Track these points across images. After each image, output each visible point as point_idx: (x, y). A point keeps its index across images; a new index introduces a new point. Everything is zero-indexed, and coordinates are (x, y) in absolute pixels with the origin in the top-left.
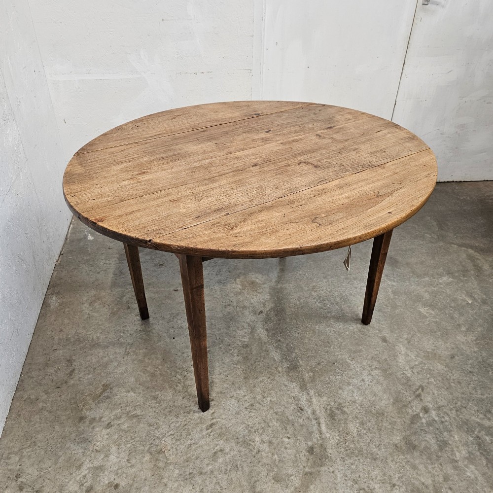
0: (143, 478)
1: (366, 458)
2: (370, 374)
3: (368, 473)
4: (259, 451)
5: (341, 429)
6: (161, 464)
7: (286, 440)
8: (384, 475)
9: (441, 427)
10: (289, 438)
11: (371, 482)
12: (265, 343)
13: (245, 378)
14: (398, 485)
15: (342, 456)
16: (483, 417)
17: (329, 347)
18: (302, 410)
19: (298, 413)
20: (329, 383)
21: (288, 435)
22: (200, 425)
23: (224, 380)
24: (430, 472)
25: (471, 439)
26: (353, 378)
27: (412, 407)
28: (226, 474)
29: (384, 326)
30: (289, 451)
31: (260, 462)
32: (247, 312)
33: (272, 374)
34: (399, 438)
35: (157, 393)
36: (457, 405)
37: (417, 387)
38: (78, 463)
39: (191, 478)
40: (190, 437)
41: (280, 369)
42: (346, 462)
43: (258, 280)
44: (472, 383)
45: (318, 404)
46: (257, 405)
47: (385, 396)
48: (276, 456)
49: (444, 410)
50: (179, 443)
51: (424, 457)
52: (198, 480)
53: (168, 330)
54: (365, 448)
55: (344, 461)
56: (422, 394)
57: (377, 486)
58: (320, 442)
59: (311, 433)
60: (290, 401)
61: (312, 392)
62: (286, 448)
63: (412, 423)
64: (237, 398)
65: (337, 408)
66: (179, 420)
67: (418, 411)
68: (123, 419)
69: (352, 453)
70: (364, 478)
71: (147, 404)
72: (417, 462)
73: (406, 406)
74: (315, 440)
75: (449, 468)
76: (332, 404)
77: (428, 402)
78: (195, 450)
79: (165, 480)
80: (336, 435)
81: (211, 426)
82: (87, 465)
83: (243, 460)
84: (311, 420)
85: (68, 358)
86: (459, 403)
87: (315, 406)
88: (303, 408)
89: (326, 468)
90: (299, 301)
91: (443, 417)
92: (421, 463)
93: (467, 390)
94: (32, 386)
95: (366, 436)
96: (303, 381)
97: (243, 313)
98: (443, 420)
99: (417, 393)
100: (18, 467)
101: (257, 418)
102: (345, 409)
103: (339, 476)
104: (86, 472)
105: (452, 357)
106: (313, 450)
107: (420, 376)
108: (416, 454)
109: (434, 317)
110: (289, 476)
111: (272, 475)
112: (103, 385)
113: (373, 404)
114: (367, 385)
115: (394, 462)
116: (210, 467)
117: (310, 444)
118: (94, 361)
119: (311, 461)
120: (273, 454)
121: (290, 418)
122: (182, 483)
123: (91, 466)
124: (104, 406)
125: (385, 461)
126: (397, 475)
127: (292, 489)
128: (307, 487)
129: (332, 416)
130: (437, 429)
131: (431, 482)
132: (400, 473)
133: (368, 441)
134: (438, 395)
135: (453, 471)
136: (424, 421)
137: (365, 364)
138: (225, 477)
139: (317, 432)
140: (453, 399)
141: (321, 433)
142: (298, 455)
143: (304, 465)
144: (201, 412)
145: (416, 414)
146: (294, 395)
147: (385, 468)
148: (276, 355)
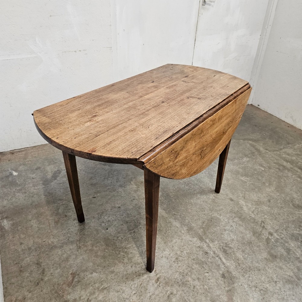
1: (255, 271)
2: (234, 222)
3: (260, 279)
4: (194, 287)
5: (234, 258)
7: (207, 274)
8: (268, 278)
9: (283, 241)
10: (208, 273)
11: (264, 284)
12: (166, 218)
13: (165, 243)
14: (278, 281)
15: (242, 274)
16: (299, 230)
17: (205, 211)
18: (207, 253)
19: (206, 256)
20: (214, 233)
21: (206, 271)
22: (150, 281)
24: (289, 268)
25: (299, 243)
26: (226, 226)
27: (263, 234)
29: (228, 192)
30: (212, 281)
31: (198, 293)
33: (180, 236)
34: (265, 254)
35: (112, 268)
36: (284, 227)
37: (261, 222)
40: (148, 291)
41: (183, 232)
44: (285, 213)
45: (214, 246)
46: (180, 258)
47: (247, 232)
48: (206, 286)
49: (280, 231)
50: (142, 297)
51: (283, 261)
53: (101, 225)
54: (251, 265)
55: (244, 277)
56: (265, 225)
57: (268, 285)
58: (226, 269)
59: (219, 266)
60: (198, 249)
61: (207, 241)
62: (209, 279)
63: (268, 243)
64: (165, 257)
65: (226, 246)
66: (135, 282)
67: (267, 235)
68: (97, 293)
69: (246, 270)
70: (259, 283)
71: (109, 278)
72: (281, 265)
73: (260, 235)
74: (223, 269)
75: (297, 263)
76: (222, 244)
77: (270, 229)
78: (155, 299)
80: (233, 262)
81: (158, 279)
83: (188, 295)
84: (215, 258)
85: (36, 262)
86: (284, 225)
87: (213, 249)
89: (237, 284)
90: (175, 187)
91: (281, 235)
92: (283, 265)
93: (285, 217)
94: (16, 290)
95: (248, 258)
96: (200, 235)
98: (282, 237)
99: (262, 225)
101: (183, 266)
102: (230, 245)
103: (246, 286)
105: (269, 201)
106: (224, 276)
107: (259, 216)
108: (278, 260)
109: (250, 181)
110: (218, 296)
111: (209, 299)
112: (71, 274)
113: (243, 238)
114: (235, 228)
115: (270, 269)
117: (221, 272)
118: (57, 259)
119: (227, 283)
120: (203, 286)
121: (203, 260)
124: (78, 288)
125: (264, 269)
126: (275, 276)
128: (232, 299)
129: (225, 252)
130: (281, 243)
131: (293, 274)
132: (276, 274)
133: (251, 261)
134: (273, 224)
135: (300, 264)
136: (273, 240)
137: (228, 216)
139: (222, 264)
140: (281, 224)
141: (224, 264)
142: (218, 282)
143: (224, 286)
144: (148, 273)
145: (267, 238)
146: (198, 245)
147: (267, 273)
148: (176, 224)
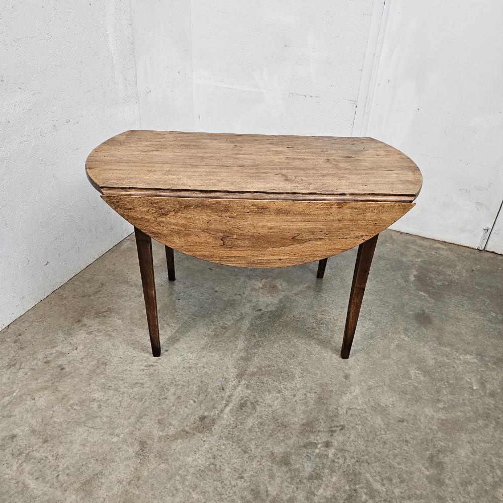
0: (81, 373)
1: (240, 447)
2: (305, 394)
3: (231, 458)
4: (166, 398)
5: (240, 418)
6: (98, 371)
7: (192, 402)
8: (242, 466)
9: (329, 464)
10: (195, 402)
11: (226, 464)
12: (241, 332)
13: (203, 348)
14: (245, 480)
15: (222, 435)
16: (378, 479)
17: (291, 359)
18: (223, 389)
19: (218, 390)
20: (263, 383)
21: (196, 400)
22: (144, 361)
23: (187, 342)
24: (281, 488)
25: (347, 488)
26: (288, 390)
27: (317, 436)
28: (131, 399)
29: (358, 367)
30: (186, 410)
31: (160, 405)
32: (248, 305)
33: (225, 355)
34: (281, 450)
35: (135, 329)
36: (363, 458)
37: (338, 425)
38: (55, 345)
39: (108, 389)
40: (130, 365)
41: (234, 355)
42: (221, 441)
43: (280, 287)
44: (398, 450)
45: (241, 392)
46: (194, 370)
47: (302, 416)
48: (174, 408)
49: (346, 454)
50: (120, 365)
51: (288, 475)
52: (111, 393)
53: (180, 293)
54: (245, 440)
55: (220, 439)
56: (338, 432)
57: (227, 470)
58: (215, 417)
59: (214, 408)
60: (221, 379)
61: (243, 382)
62: (186, 407)
63: (305, 446)
64: (184, 358)
65: (252, 403)
66: (134, 352)
67: (320, 441)
68: (101, 334)
69: (232, 438)
70: (224, 459)
71: (124, 332)
72: (278, 474)
73: (312, 432)
74: (212, 414)
75: (301, 495)
76: (251, 398)
77: (337, 440)
78: (126, 374)
79: (92, 381)
80: (232, 419)
81: (150, 366)
82: (58, 349)
83: (150, 398)
84: (223, 400)
85: (103, 282)
86: (367, 457)
87: (236, 392)
88: (225, 388)
89: (202, 436)
90: (300, 315)
91: (339, 458)
92: (281, 477)
93: (387, 452)
94: (70, 289)
95: (255, 433)
96: (245, 372)
97: (244, 305)
98: (336, 460)
99: (334, 429)
100: (24, 330)
101: (185, 377)
102: (258, 407)
103: (207, 446)
104: (54, 352)
105: (402, 421)
106: (204, 419)
107: (351, 419)
108: (284, 468)
109: (419, 383)
110: (170, 424)
111: (160, 417)
112: (109, 308)
113: (285, 415)
114: (294, 400)
115: (259, 463)
116: (125, 390)
117: (206, 414)
118: (116, 291)
119: (196, 425)
120: (173, 405)
121: (209, 390)
122: (100, 388)
123: (60, 350)
124: (98, 320)
125: (252, 458)
126: (251, 473)
127: (165, 434)
128: (176, 439)
129: (242, 406)
130: (323, 463)
131: (275, 494)
132: (256, 473)
133: (253, 437)
134: (352, 441)
135: (303, 499)
136: (317, 451)
137: (309, 385)
138: (129, 401)
139: (219, 410)
140: (364, 451)
141: (222, 411)
142: (190, 416)
143: (188, 424)
144: (152, 355)
145: (316, 443)
146: (227, 376)
147: (247, 462)
148: (241, 344)
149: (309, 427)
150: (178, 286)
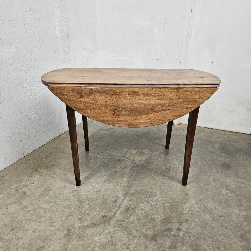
0: (36, 195)
1: (126, 232)
2: (163, 204)
3: (121, 237)
4: (83, 207)
5: (126, 216)
6: (45, 194)
7: (98, 208)
8: (128, 242)
9: (180, 240)
10: (100, 208)
11: (118, 241)
12: (125, 174)
13: (104, 182)
14: (130, 249)
15: (116, 225)
16: (211, 248)
17: (154, 186)
18: (116, 202)
19: (113, 202)
20: (139, 198)
21: (100, 207)
22: (71, 189)
23: (95, 179)
26: (153, 201)
27: (172, 225)
28: (63, 207)
29: (193, 190)
30: (95, 212)
31: (79, 210)
32: (129, 161)
33: (117, 185)
34: (151, 233)
35: (67, 173)
36: (200, 236)
37: (184, 219)
38: (22, 182)
39: (50, 203)
40: (63, 191)
41: (122, 185)
42: (115, 228)
43: (146, 153)
44: (221, 232)
45: (126, 203)
46: (99, 192)
47: (162, 215)
48: (88, 211)
49: (190, 235)
50: (58, 191)
51: (156, 246)
52: (52, 204)
53: (92, 156)
54: (130, 228)
55: (114, 227)
56: (184, 223)
57: (119, 244)
58: (112, 216)
59: (111, 211)
60: (115, 197)
61: (127, 198)
62: (95, 211)
63: (165, 231)
64: (94, 186)
65: (133, 209)
66: (66, 184)
67: (174, 228)
68: (48, 176)
69: (122, 227)
70: (117, 238)
71: (60, 175)
72: (150, 246)
73: (169, 223)
74: (110, 214)
77: (184, 227)
78: (61, 195)
79: (41, 199)
80: (122, 217)
81: (74, 191)
82: (24, 183)
83: (74, 207)
84: (116, 207)
85: (51, 152)
87: (123, 203)
88: (117, 201)
89: (104, 226)
90: (158, 165)
91: (186, 237)
92: (152, 248)
93: (215, 233)
94: (32, 156)
95: (135, 224)
96: (128, 193)
97: (126, 161)
98: (185, 238)
99: (181, 221)
100: (6, 175)
101: (94, 196)
102: (136, 210)
103: (107, 231)
104: (21, 185)
105: (221, 216)
106: (105, 217)
107: (191, 216)
108: (153, 243)
109: (229, 197)
110: (86, 220)
111: (80, 216)
112: (53, 164)
113: (152, 214)
114: (157, 207)
115: (138, 240)
116: (60, 203)
117: (106, 214)
118: (57, 156)
119: (100, 220)
120: (87, 210)
121: (108, 202)
122: (46, 202)
123: (25, 184)
124: (46, 169)
125: (134, 237)
126: (134, 245)
127: (82, 225)
128: (89, 228)
129: (127, 210)
130: (177, 240)
132: (137, 246)
133: (134, 226)
134: (193, 227)
136: (173, 233)
137: (165, 199)
138: (62, 208)
140: (201, 233)
141: (115, 213)
142: (97, 216)
143: (96, 220)
144: (76, 185)
145: (171, 229)
146: (118, 195)
147: (131, 240)
148: (125, 179)
149: (166, 220)
150: (90, 153)
